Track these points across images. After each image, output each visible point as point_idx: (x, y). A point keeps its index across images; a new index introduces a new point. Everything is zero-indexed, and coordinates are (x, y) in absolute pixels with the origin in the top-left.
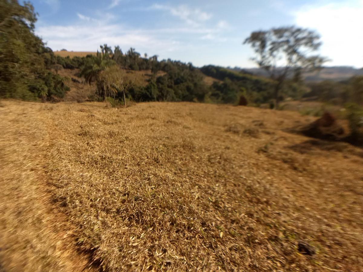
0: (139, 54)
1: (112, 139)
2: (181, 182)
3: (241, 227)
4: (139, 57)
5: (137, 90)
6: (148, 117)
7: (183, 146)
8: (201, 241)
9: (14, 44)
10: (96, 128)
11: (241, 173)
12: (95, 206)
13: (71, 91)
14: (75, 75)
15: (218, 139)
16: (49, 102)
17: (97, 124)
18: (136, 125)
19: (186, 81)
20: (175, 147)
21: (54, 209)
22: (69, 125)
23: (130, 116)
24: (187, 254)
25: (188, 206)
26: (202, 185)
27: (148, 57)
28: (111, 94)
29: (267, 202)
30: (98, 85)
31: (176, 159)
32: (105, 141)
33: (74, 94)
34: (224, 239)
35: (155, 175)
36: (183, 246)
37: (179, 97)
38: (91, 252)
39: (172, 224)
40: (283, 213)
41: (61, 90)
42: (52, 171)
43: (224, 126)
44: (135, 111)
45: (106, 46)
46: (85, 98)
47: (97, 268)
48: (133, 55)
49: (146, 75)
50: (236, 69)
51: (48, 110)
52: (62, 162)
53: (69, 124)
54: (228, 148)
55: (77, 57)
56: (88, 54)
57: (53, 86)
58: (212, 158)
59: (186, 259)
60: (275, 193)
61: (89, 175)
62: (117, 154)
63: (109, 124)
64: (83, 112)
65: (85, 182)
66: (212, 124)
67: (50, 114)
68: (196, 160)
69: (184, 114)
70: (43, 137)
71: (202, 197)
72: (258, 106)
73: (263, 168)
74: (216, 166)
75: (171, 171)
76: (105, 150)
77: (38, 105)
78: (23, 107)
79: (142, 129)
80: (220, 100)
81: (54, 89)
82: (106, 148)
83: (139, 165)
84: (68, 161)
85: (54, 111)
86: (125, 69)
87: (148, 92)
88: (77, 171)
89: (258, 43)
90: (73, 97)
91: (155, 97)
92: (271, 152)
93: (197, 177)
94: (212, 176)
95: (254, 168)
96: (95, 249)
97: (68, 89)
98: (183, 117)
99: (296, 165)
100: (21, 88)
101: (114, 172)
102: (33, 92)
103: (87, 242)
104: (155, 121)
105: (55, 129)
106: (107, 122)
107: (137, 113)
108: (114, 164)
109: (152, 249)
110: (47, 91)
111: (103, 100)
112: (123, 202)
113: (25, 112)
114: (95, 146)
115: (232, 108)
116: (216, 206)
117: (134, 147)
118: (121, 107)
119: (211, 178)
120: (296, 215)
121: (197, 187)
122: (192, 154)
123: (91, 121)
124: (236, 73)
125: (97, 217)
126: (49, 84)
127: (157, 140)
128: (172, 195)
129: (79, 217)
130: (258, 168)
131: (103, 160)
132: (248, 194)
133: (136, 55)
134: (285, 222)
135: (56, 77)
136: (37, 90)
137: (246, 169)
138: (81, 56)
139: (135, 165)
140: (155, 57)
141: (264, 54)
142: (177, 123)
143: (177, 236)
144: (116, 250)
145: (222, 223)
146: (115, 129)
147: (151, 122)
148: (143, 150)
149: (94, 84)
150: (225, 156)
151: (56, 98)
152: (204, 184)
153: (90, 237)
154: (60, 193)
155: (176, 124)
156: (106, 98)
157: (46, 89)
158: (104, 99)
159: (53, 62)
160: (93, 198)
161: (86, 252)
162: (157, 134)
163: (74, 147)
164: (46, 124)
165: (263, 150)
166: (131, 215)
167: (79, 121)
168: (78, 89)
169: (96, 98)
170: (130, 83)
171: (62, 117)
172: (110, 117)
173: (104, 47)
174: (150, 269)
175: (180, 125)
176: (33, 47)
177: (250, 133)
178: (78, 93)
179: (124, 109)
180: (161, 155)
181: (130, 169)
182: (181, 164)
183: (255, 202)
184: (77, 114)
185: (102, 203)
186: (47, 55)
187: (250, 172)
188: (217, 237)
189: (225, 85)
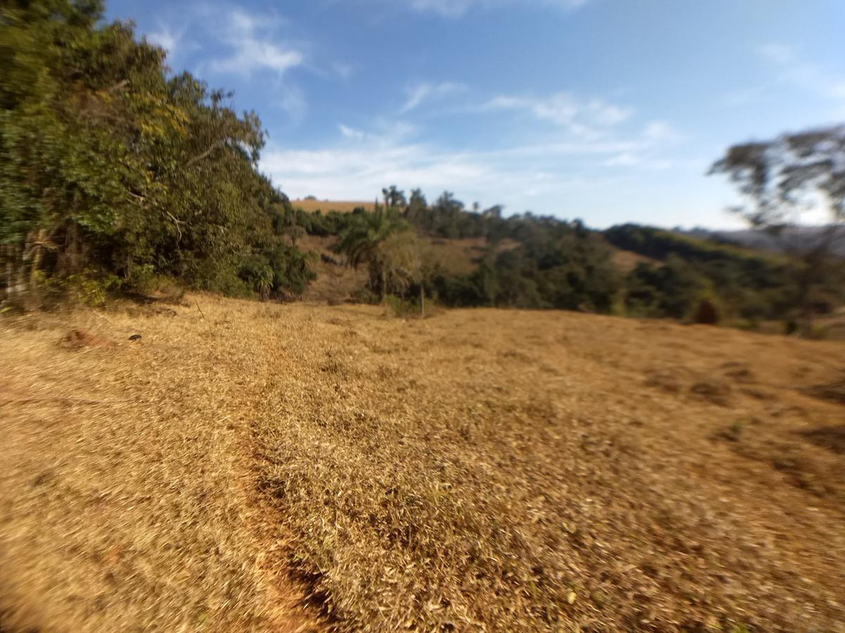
0: (460, 205)
1: (383, 384)
2: (509, 485)
3: (622, 592)
4: (462, 210)
5: (450, 281)
6: (464, 342)
7: (529, 410)
8: (526, 602)
9: (221, 191)
10: (356, 359)
11: (654, 483)
12: (333, 504)
13: (318, 281)
14: (329, 248)
15: (620, 402)
16: (274, 301)
17: (359, 350)
18: (436, 357)
19: (566, 261)
20: (510, 409)
21: (260, 499)
22: (307, 350)
23: (428, 338)
24: (491, 620)
25: (511, 532)
26: (555, 494)
27: (480, 211)
28: (396, 289)
29: (698, 551)
30: (371, 270)
31: (509, 437)
32: (369, 385)
33: (323, 285)
34: (576, 608)
35: (456, 462)
36: (485, 603)
37: (549, 299)
38: (311, 579)
39: (471, 560)
40: (733, 578)
41: (299, 277)
42: (266, 433)
43: (646, 372)
44: (441, 327)
45: (393, 188)
46: (344, 295)
47: (318, 607)
48: (448, 207)
49: (474, 248)
50: (697, 232)
51: (271, 317)
52: (286, 418)
53: (308, 348)
54: (638, 424)
55: (334, 213)
56: (357, 206)
57: (285, 270)
58: (592, 443)
59: (487, 627)
60: (726, 532)
61: (330, 448)
62: (389, 413)
63: (383, 352)
64: (337, 324)
65: (322, 459)
66: (615, 365)
67: (273, 326)
68: (552, 443)
69: (550, 338)
70: (256, 369)
71: (548, 520)
72: (752, 328)
73: (716, 477)
74: (598, 460)
75: (492, 459)
76: (367, 404)
77: (252, 307)
78: (225, 310)
79: (447, 367)
80: (653, 307)
81: (285, 275)
82: (370, 399)
83: (427, 439)
84: (296, 418)
85: (282, 321)
86: (431, 236)
87: (476, 284)
88: (309, 437)
89: (747, 172)
90: (321, 293)
91: (492, 296)
92: (746, 442)
93: (546, 479)
94: (582, 480)
95: (692, 473)
96: (320, 575)
97: (312, 277)
98: (544, 345)
99: (808, 477)
100: (225, 272)
101: (378, 447)
102: (245, 279)
103: (307, 562)
104: (478, 351)
105: (281, 355)
106: (379, 347)
107: (443, 333)
108: (379, 432)
109: (422, 596)
110: (272, 279)
111: (377, 302)
112: (384, 504)
113: (229, 318)
114: (350, 394)
115: (676, 327)
116: (576, 541)
117: (425, 402)
118: (413, 318)
119: (580, 484)
120: (767, 588)
121: (542, 498)
122: (546, 429)
123: (348, 344)
124: (697, 242)
125: (332, 522)
126: (277, 264)
127: (476, 391)
128: (483, 505)
129: (302, 519)
130: (702, 476)
131: (360, 423)
132: (655, 527)
133: (455, 206)
134: (731, 597)
135: (291, 252)
136: (253, 276)
137: (669, 473)
138: (344, 211)
139: (420, 439)
140: (497, 209)
141: (765, 197)
142: (528, 358)
143: (478, 584)
144: (356, 582)
145: (578, 576)
146: (393, 363)
147: (470, 351)
148: (441, 410)
149: (364, 266)
150: (624, 440)
151: (288, 294)
152: (559, 496)
153: (315, 554)
154: (276, 472)
155: (524, 359)
156: (385, 296)
157: (270, 274)
158: (380, 299)
159: (288, 221)
160: (330, 487)
161: (304, 578)
162: (478, 380)
163: (311, 392)
164: (264, 344)
165: (729, 435)
166: (395, 530)
167: (326, 343)
168: (331, 276)
169: (365, 296)
170: (437, 266)
171: (296, 334)
172: (387, 337)
173: (389, 191)
174: (413, 627)
175: (535, 364)
176: (255, 196)
177: (707, 392)
178: (331, 285)
179: (419, 323)
180: (476, 424)
181: (410, 446)
182: (516, 447)
183: (669, 546)
184: (324, 329)
185: (347, 500)
186: (278, 208)
187: (679, 483)
188: (562, 601)
189: (669, 272)
